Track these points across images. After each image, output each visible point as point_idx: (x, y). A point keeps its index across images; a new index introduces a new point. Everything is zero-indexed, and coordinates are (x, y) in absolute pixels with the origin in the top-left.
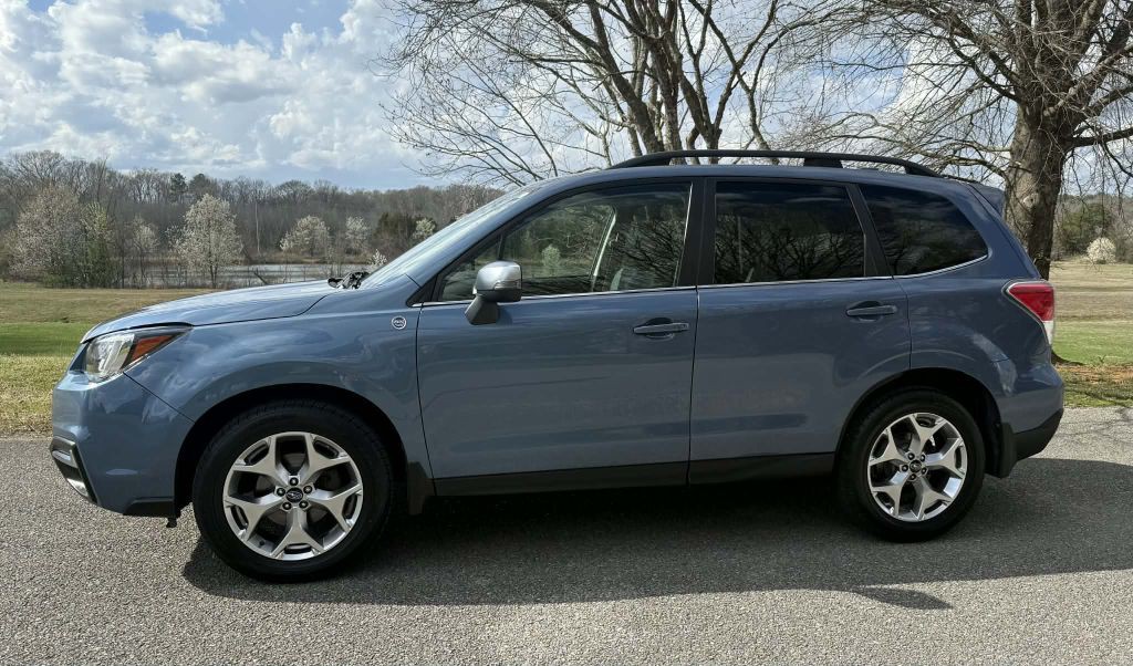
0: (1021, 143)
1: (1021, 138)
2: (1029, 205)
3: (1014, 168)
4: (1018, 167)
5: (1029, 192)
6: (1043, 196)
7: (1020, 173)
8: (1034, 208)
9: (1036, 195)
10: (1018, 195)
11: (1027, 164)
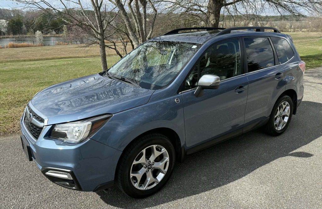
0: (210, 5)
1: (210, 4)
2: (213, 23)
3: (209, 12)
4: (210, 12)
5: (213, 19)
6: (216, 21)
7: (210, 14)
8: (214, 24)
9: (215, 20)
10: (210, 20)
11: (212, 11)
